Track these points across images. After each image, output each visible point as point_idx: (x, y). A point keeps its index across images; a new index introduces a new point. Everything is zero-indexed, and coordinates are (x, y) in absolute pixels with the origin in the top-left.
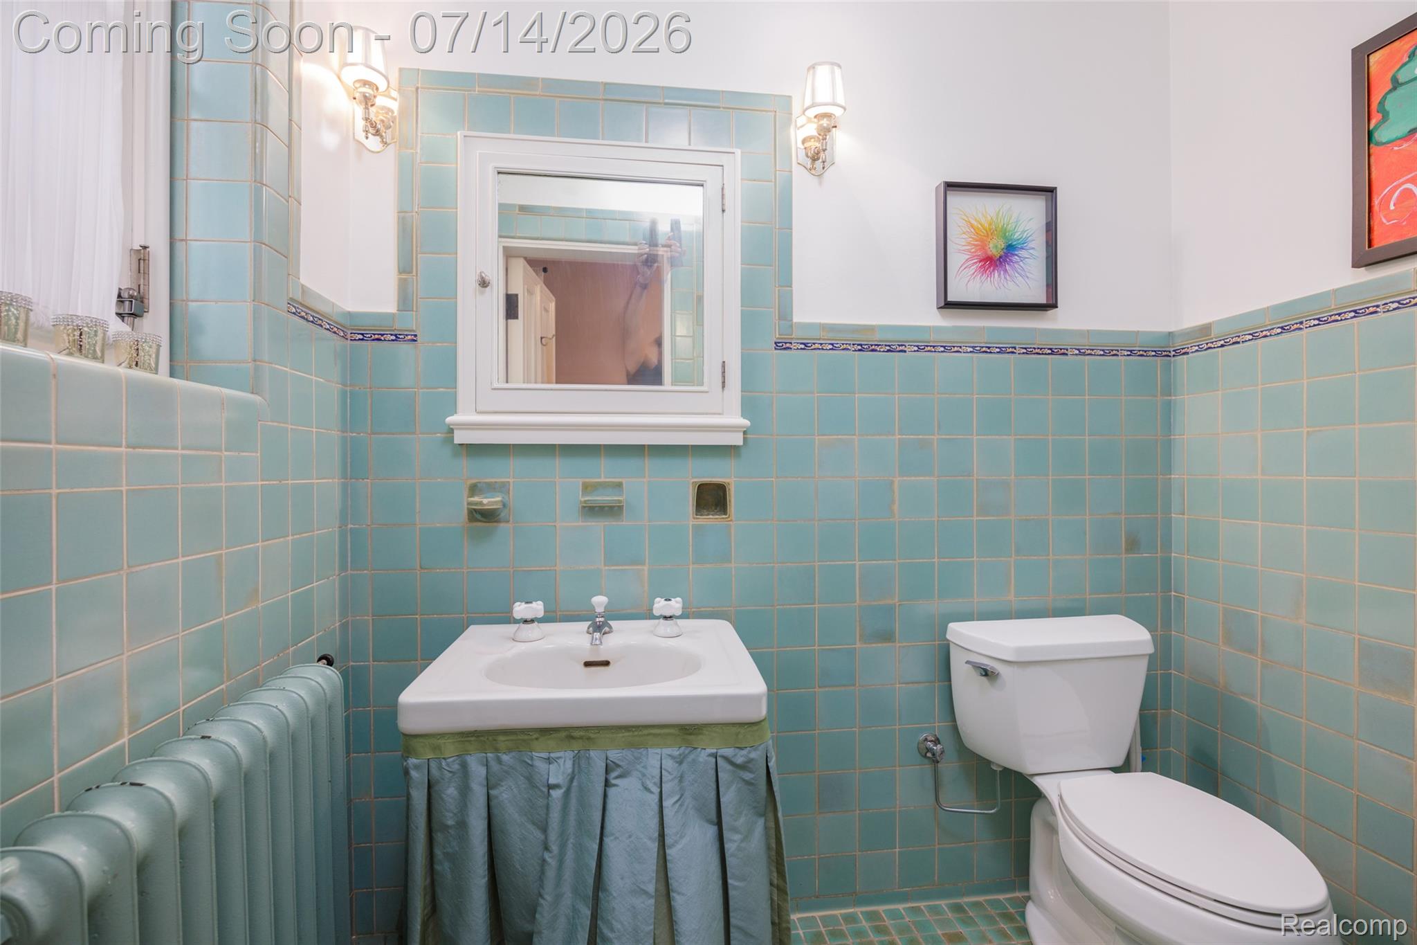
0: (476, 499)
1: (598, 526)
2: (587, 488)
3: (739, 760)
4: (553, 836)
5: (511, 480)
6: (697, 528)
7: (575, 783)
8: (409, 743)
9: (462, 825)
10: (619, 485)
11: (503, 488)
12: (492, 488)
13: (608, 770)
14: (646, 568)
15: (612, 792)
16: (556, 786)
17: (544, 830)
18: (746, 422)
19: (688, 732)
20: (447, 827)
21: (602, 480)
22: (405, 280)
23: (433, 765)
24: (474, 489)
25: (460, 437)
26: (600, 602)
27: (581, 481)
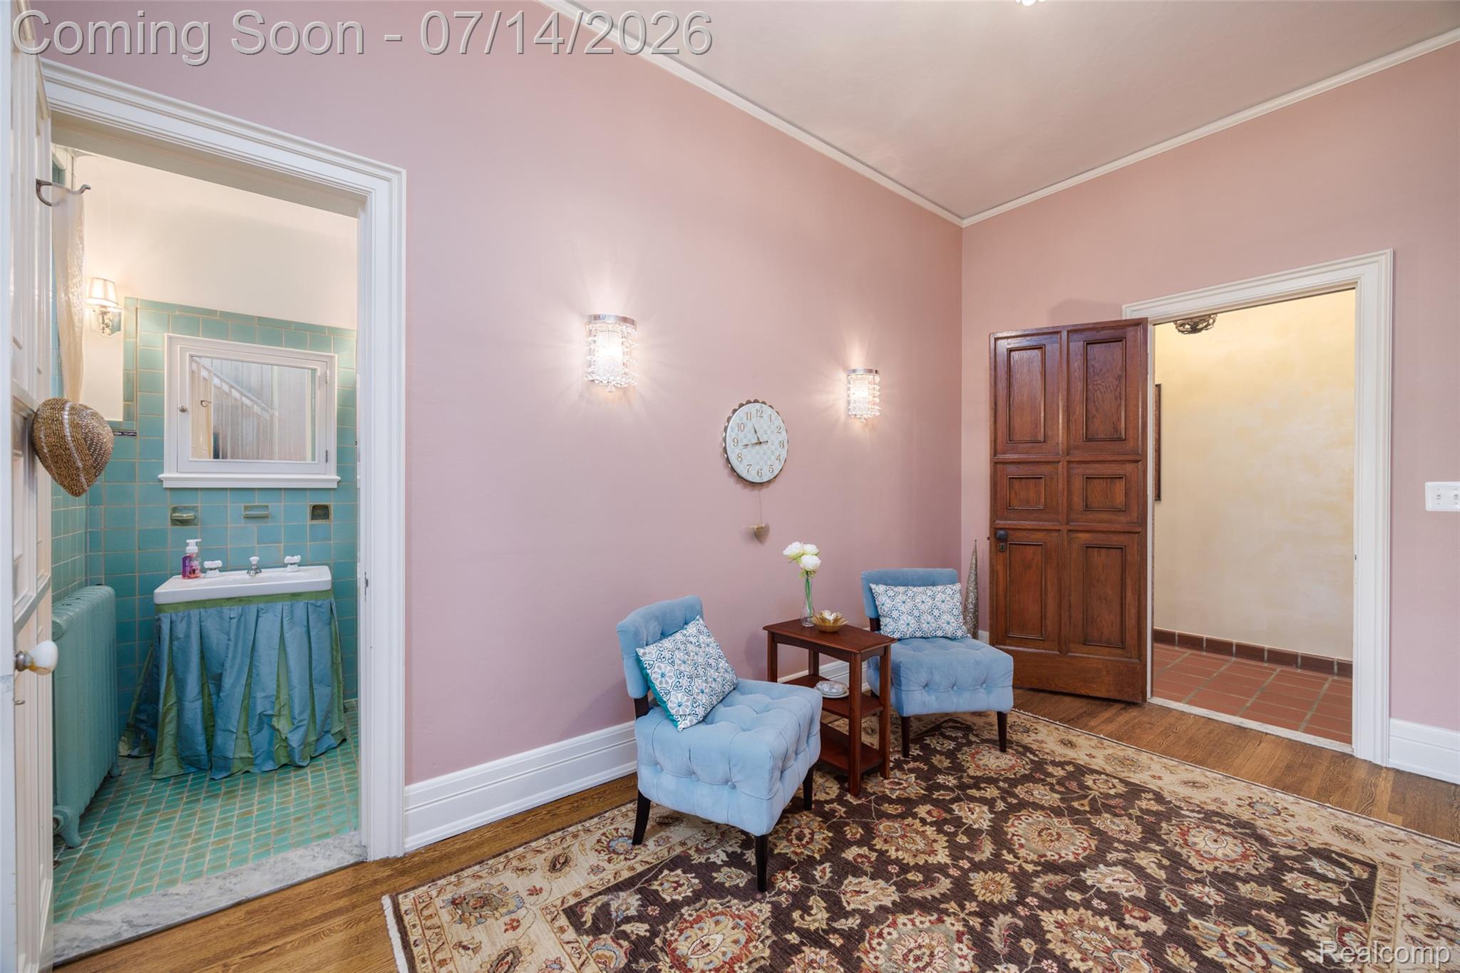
0: (177, 514)
1: (253, 527)
2: (246, 508)
3: (319, 604)
4: (232, 635)
5: (199, 505)
6: (311, 526)
7: (243, 618)
8: (159, 608)
9: (188, 636)
10: (267, 506)
11: (194, 509)
12: (186, 509)
13: (258, 611)
14: (282, 545)
15: (260, 619)
16: (234, 618)
17: (228, 635)
18: (339, 478)
19: (295, 596)
20: (180, 638)
21: (256, 504)
22: (128, 405)
23: (173, 615)
24: (175, 510)
25: (166, 485)
26: (254, 559)
27: (243, 505)
